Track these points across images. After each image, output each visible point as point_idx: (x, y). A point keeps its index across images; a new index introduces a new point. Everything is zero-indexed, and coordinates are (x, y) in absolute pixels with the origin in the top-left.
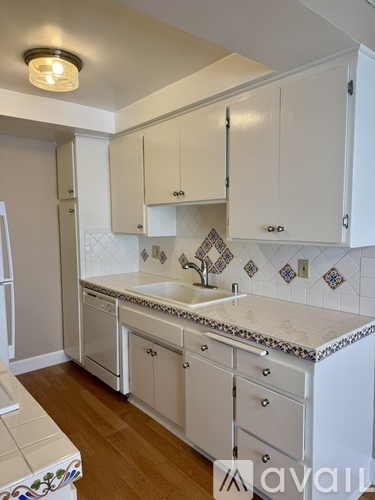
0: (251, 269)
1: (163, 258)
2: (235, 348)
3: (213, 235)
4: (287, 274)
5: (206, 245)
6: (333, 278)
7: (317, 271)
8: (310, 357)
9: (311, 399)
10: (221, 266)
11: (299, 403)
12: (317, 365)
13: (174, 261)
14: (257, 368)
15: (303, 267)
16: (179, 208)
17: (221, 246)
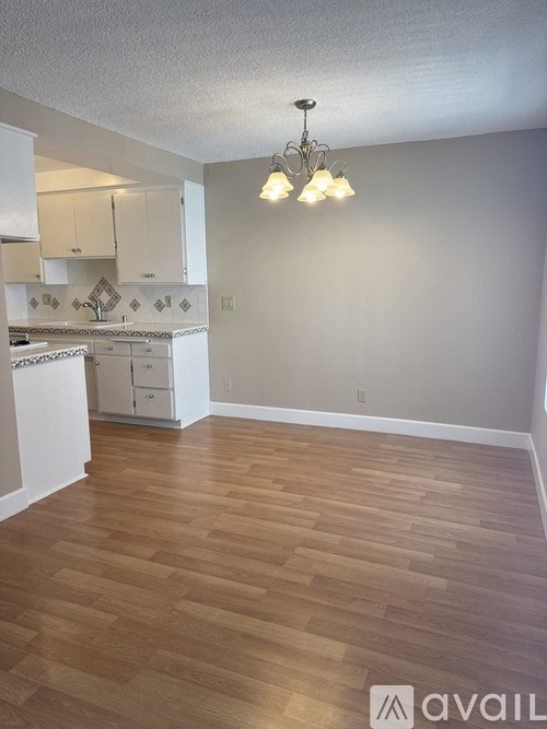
0: (135, 305)
1: (55, 304)
2: (130, 343)
3: (103, 282)
4: (159, 306)
5: (98, 290)
6: (185, 305)
7: (176, 303)
8: (169, 336)
9: (172, 358)
10: (111, 305)
11: (166, 359)
12: (174, 340)
13: (67, 304)
14: (144, 350)
15: (168, 299)
16: (69, 261)
17: (110, 290)
